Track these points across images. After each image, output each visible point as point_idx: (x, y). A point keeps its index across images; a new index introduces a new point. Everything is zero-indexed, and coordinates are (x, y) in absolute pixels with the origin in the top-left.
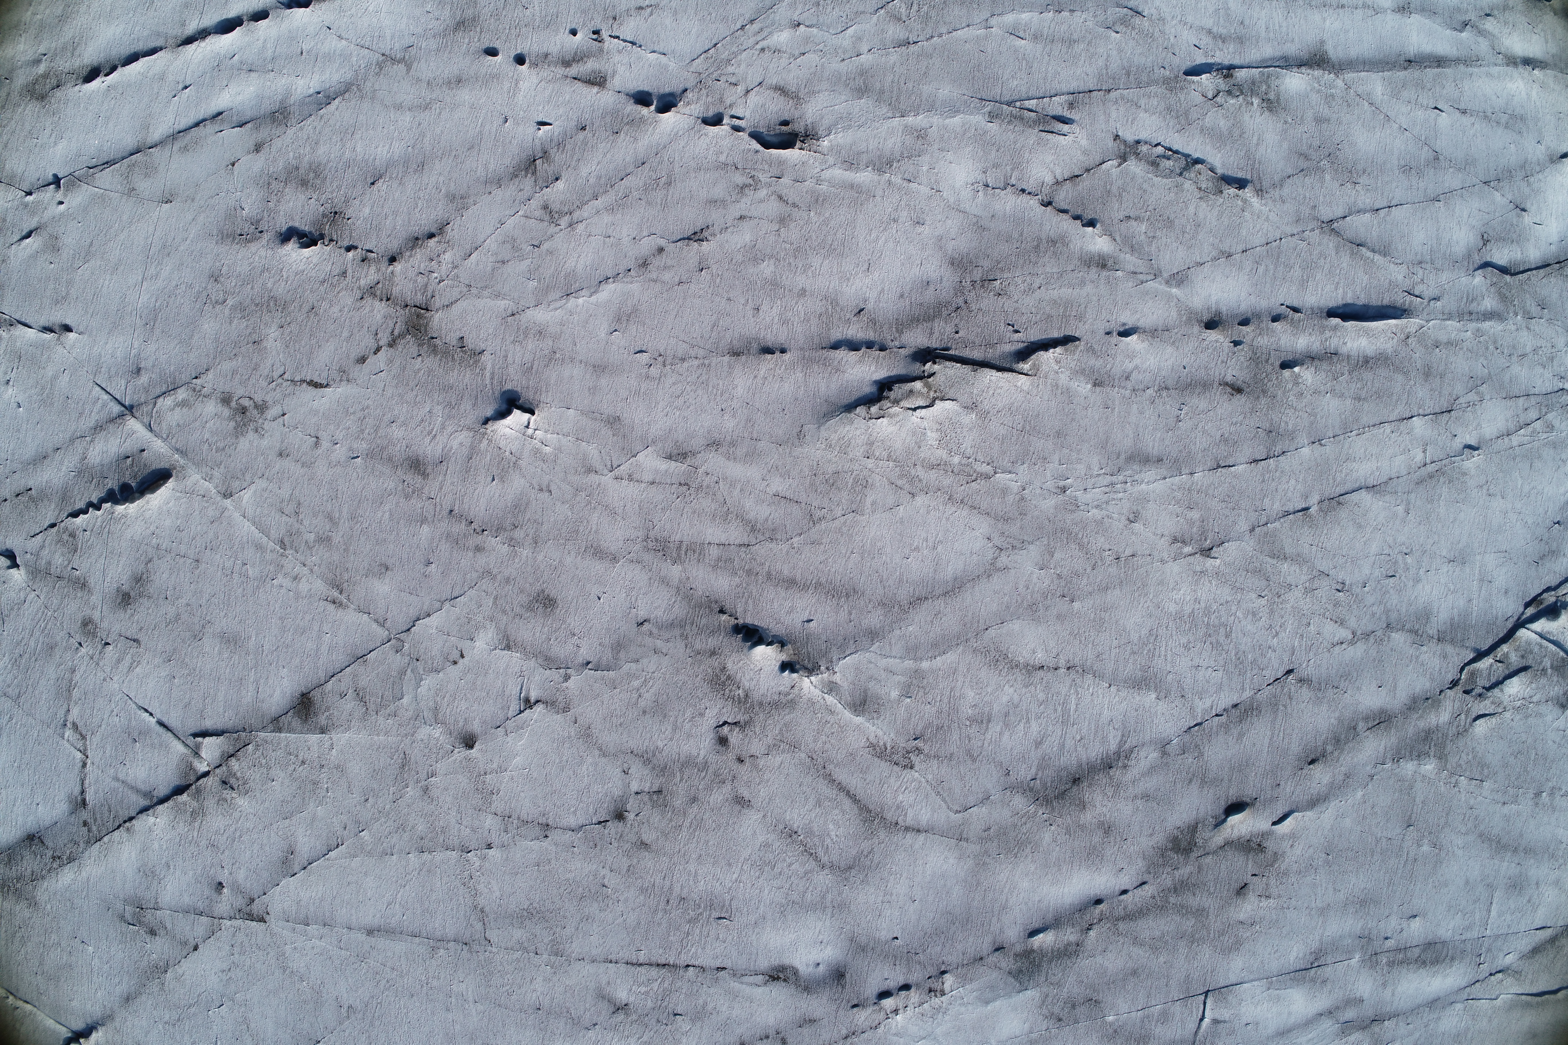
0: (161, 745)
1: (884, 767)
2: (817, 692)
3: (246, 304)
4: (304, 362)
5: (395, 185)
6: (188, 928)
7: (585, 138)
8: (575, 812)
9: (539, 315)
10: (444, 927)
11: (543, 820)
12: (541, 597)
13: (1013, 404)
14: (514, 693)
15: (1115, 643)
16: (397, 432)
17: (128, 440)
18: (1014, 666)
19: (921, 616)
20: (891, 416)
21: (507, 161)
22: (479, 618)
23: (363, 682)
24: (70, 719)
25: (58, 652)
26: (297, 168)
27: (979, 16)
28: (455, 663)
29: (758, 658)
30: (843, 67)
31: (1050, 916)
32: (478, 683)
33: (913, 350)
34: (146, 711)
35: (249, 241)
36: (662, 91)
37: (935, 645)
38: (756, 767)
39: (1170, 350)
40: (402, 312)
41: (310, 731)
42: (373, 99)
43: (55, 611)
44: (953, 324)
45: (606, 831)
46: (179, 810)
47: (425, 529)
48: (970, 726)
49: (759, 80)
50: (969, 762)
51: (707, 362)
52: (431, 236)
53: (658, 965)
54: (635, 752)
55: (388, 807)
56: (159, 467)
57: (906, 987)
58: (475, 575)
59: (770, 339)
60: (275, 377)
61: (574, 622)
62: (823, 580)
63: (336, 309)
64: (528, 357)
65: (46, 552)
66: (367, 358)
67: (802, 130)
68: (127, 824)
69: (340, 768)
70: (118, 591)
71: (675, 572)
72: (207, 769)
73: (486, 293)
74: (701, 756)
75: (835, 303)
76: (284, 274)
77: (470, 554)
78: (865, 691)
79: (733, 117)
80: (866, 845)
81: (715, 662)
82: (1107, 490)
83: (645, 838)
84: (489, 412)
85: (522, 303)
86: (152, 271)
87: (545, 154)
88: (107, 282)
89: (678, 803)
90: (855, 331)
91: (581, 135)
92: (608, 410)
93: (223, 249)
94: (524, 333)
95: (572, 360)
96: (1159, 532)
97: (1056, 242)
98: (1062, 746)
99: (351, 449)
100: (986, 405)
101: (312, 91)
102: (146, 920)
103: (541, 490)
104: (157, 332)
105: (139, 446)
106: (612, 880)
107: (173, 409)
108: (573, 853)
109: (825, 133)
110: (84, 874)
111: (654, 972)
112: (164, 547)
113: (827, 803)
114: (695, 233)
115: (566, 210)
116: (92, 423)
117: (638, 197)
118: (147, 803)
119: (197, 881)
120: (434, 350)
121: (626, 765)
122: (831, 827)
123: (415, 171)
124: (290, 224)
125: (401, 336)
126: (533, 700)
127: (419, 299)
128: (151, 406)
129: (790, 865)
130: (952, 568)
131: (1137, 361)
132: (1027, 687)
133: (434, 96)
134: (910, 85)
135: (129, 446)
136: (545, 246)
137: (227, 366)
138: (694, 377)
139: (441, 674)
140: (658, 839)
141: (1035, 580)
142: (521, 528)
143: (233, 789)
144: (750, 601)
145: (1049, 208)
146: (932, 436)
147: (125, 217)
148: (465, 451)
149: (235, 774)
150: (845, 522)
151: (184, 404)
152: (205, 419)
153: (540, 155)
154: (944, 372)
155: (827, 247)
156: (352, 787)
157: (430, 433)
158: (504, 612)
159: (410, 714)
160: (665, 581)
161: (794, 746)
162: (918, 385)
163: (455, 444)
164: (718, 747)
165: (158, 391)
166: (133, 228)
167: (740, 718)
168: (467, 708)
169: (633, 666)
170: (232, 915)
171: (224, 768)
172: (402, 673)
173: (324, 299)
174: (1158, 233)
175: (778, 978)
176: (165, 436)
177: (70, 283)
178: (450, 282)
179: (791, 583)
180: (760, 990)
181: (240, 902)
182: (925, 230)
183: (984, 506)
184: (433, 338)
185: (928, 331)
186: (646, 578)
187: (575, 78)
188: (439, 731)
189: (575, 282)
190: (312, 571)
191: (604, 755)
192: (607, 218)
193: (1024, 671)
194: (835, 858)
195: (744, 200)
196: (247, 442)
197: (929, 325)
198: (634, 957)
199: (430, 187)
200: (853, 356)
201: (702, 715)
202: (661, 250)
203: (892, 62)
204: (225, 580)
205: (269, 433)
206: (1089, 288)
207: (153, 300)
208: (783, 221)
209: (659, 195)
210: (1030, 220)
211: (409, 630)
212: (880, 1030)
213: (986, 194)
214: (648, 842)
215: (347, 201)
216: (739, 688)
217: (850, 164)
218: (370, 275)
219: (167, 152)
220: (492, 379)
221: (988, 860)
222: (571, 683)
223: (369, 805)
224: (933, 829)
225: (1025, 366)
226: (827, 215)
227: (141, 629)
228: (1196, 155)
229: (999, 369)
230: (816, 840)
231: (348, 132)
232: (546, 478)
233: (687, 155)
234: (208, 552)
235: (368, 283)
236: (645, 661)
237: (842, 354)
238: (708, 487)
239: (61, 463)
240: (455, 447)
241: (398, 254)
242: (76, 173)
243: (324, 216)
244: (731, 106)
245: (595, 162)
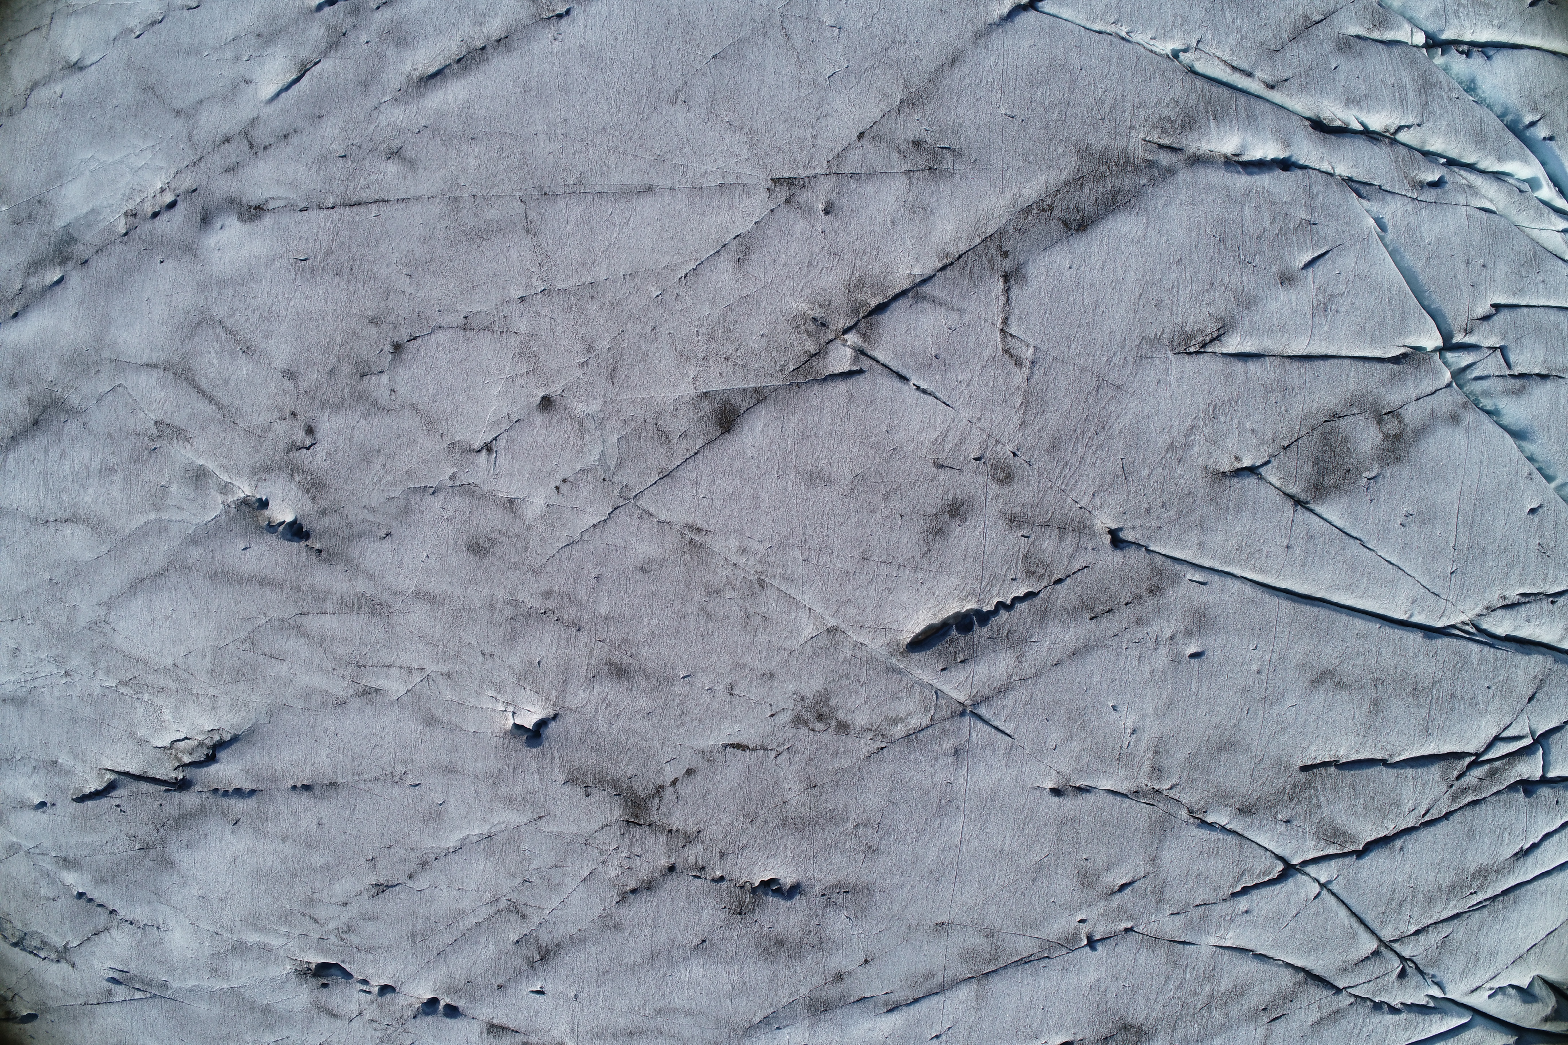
0: (903, 356)
1: (177, 422)
2: (237, 483)
3: (831, 824)
4: (754, 769)
5: (679, 939)
6: (870, 156)
7: (496, 978)
8: (438, 345)
9: (514, 817)
10: (568, 208)
11: (469, 333)
12: (482, 553)
13: (112, 746)
14: (502, 457)
15: (17, 546)
16: (643, 703)
17: (963, 679)
18: (86, 521)
19: (159, 560)
20: (202, 732)
21: (567, 959)
22: (542, 527)
23: (661, 451)
24: (1025, 371)
25: (1045, 442)
26: (790, 957)
28: (564, 481)
29: (287, 510)
30: (287, 1032)
31: (48, 298)
32: (539, 463)
33: (192, 790)
34: (924, 391)
35: (836, 886)
36: (435, 1018)
37: (146, 534)
38: (281, 410)
39: (10, 792)
40: (654, 819)
41: (721, 393)
42: (718, 1021)
43: (1051, 488)
44: (165, 812)
45: (409, 331)
46: (881, 287)
47: (604, 611)
48: (114, 465)
49: (352, 1023)
50: (113, 432)
51: (356, 777)
52: (634, 891)
53: (360, 204)
54: (385, 411)
55: (630, 325)
56: (923, 654)
57: (155, 215)
58: (550, 569)
59: (306, 799)
60: (786, 753)
61: (449, 531)
62: (237, 586)
63: (725, 821)
64: (519, 779)
65: (1066, 551)
66: (685, 774)
67: (309, 979)
68: (948, 261)
69: (684, 358)
70: (965, 518)
71: (362, 586)
72: (846, 336)
73: (569, 839)
74: (326, 415)
75: (257, 830)
76: (789, 854)
77: (555, 589)
78: (197, 489)
79: (369, 993)
80: (187, 347)
81: (321, 504)
82: (36, 675)
83: (374, 329)
84: (552, 725)
85: (533, 829)
86: (950, 856)
87: (532, 964)
88: (1007, 842)
89: (346, 367)
90: (238, 806)
91: (501, 981)
92: (438, 732)
93: (866, 878)
94: (525, 801)
95: (477, 777)
97: (101, 881)
98: (46, 454)
99: (692, 685)
100: (131, 743)
101: (786, 1030)
102: (925, 156)
103: (491, 655)
104: (935, 794)
105: (947, 674)
106: (403, 283)
107: (907, 715)
108: (440, 304)
109: (291, 976)
110: (1008, 196)
111: (364, 196)
112: (907, 571)
113: (220, 382)
114: (383, 891)
115: (503, 914)
116: (1011, 695)
117: (439, 925)
118: (923, 289)
119: (856, 211)
120: (615, 784)
121: (394, 398)
122: (215, 361)
123: (660, 952)
124: (790, 903)
125: (651, 796)
126: (484, 452)
127: (637, 832)
128: (937, 717)
129: (247, 319)
130: (138, 603)
131: (30, 782)
132: (75, 503)
133: (653, 1022)
134: (231, 1014)
135: (962, 673)
136: (518, 881)
137: (845, 761)
138: (364, 765)
139: (578, 468)
140: (362, 329)
141: (78, 596)
142: (507, 618)
143: (814, 319)
144: (295, 563)
145: (111, 908)
146: (168, 716)
147: (993, 908)
148: (571, 688)
149: (809, 336)
150: (225, 638)
151: (895, 721)
152: (867, 707)
153: (537, 964)
154: (166, 771)
155: (271, 879)
156: (670, 341)
157: (609, 704)
158: (517, 536)
159: (610, 424)
160: (370, 576)
161: (249, 432)
162: (187, 759)
163: (581, 695)
164: (313, 424)
165: (929, 733)
166: (981, 899)
167: (295, 454)
168: (549, 436)
169: (392, 494)
170: (813, 181)
171: (823, 341)
172: (620, 465)
173: (741, 830)
174: (32, 886)
175: (255, 209)
176: (916, 686)
177: (1059, 840)
178: (607, 848)
179: (263, 582)
180: (271, 194)
181: (803, 197)
182: (197, 892)
183: (121, 658)
184: (619, 795)
185: (182, 806)
186: (386, 579)
187: (517, 1032)
188: (578, 410)
189: (484, 848)
190: (726, 560)
191: (413, 405)
192: (464, 905)
193: (79, 517)
194: (212, 332)
195: (346, 920)
196: (813, 686)
197: (182, 812)
198: (381, 209)
199: (642, 937)
200: (238, 784)
201: (329, 454)
202: (411, 877)
203: (249, 1035)
204: (829, 543)
205: (787, 696)
206: (72, 842)
207: (943, 827)
208: (311, 901)
209: (420, 925)
210: (122, 899)
211: (615, 509)
212: (174, 170)
213: (157, 921)
214: (371, 325)
215: (730, 924)
216: (299, 482)
217: (265, 949)
218: (693, 854)
219: (950, 974)
220: (552, 758)
221: (94, 344)
222: (449, 472)
223: (651, 324)
224: (137, 368)
225: (109, 776)
226: (276, 906)
227: (933, 479)
228: (17, 949)
229: (127, 774)
230: (227, 347)
231: (739, 990)
232: (488, 666)
233: (402, 961)
234: (851, 569)
235: (694, 848)
236: (382, 500)
237: (247, 786)
238: (341, 665)
239: (1050, 651)
240: (581, 691)
241: (666, 874)
242: (1064, 951)
243: (753, 911)
244: (372, 1002)
245: (483, 957)
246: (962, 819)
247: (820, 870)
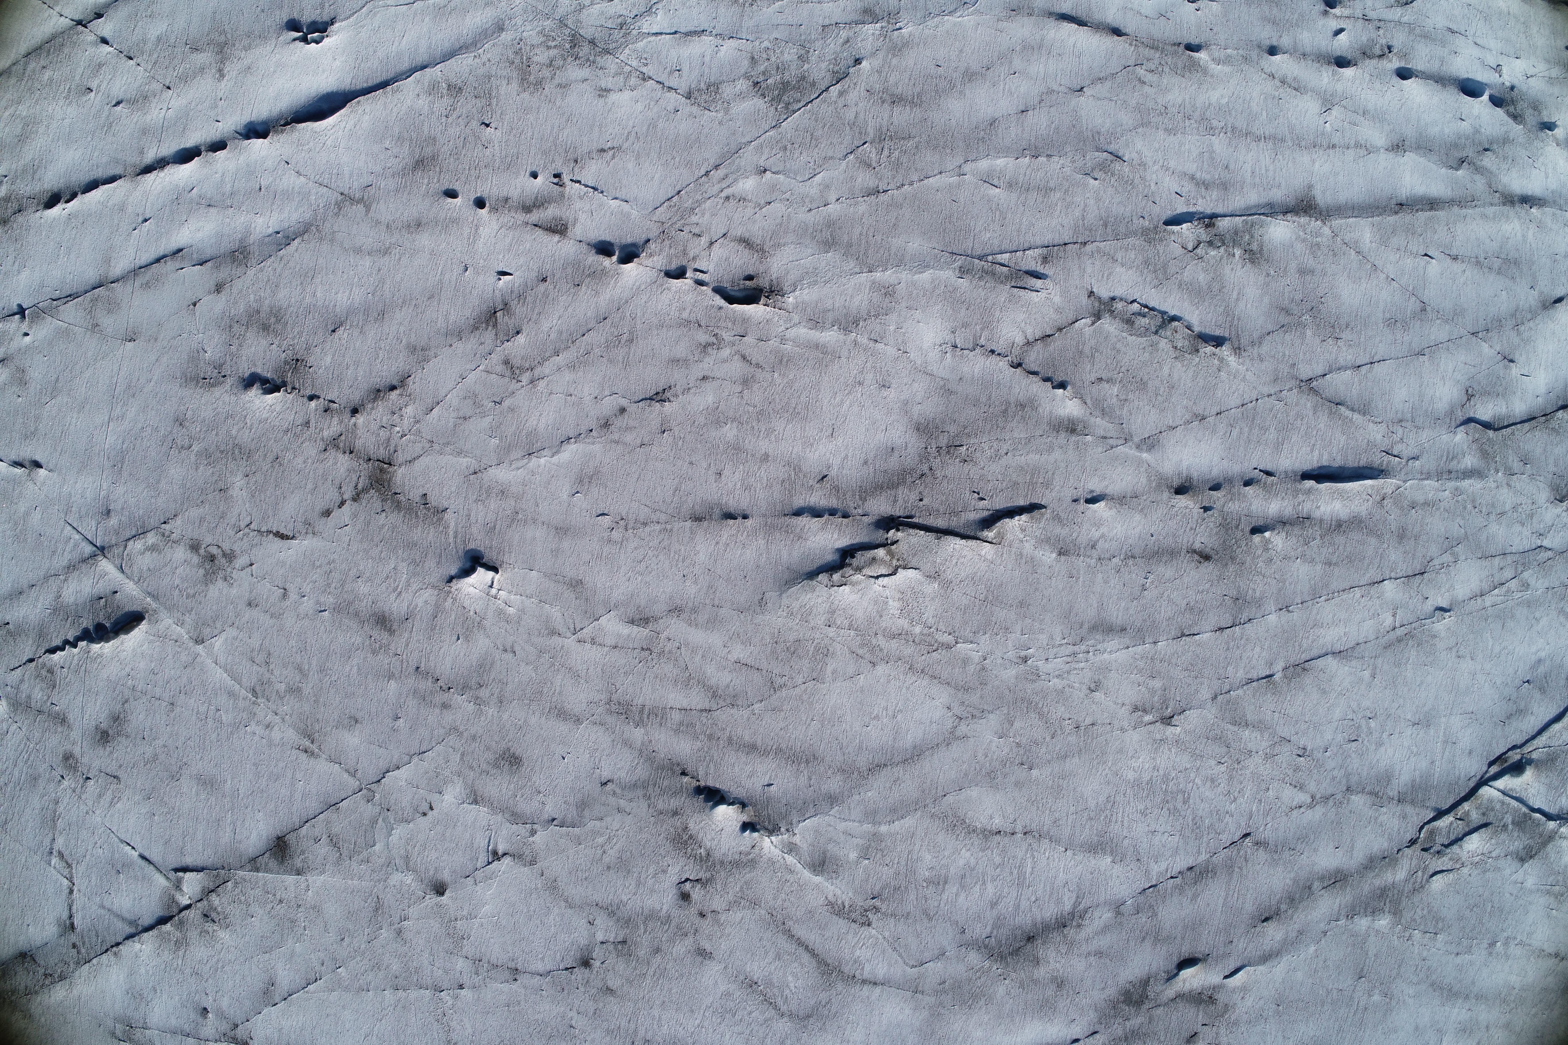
0: (144, 878)
1: (842, 924)
2: (777, 852)
3: (211, 450)
4: (270, 513)
5: (356, 333)
7: (546, 289)
8: (542, 959)
9: (501, 474)
11: (512, 965)
12: (507, 755)
13: (976, 573)
14: (482, 845)
15: (1072, 809)
16: (363, 588)
17: (101, 581)
18: (971, 831)
19: (880, 782)
20: (853, 584)
21: (468, 313)
22: (447, 773)
23: (336, 829)
24: (56, 847)
25: (41, 783)
26: (258, 312)
27: (951, 163)
28: (425, 814)
29: (720, 818)
30: (810, 218)
32: (448, 834)
33: (876, 518)
34: (129, 844)
35: (213, 385)
36: (624, 242)
37: (893, 810)
38: (717, 922)
39: (1138, 517)
40: (365, 466)
41: (286, 872)
42: (332, 241)
43: (37, 744)
44: (917, 492)
45: (573, 977)
46: (164, 939)
47: (393, 684)
48: (927, 887)
49: (723, 231)
50: (925, 921)
51: (669, 527)
52: (393, 388)
54: (600, 905)
55: (363, 946)
56: (132, 609)
58: (442, 731)
59: (732, 504)
60: (242, 527)
61: (539, 780)
62: (783, 746)
63: (300, 460)
64: (491, 517)
65: (26, 687)
66: (332, 512)
67: (767, 286)
68: (115, 949)
69: (317, 909)
70: (97, 728)
71: (637, 734)
72: (188, 902)
73: (447, 449)
74: (664, 911)
75: (797, 469)
76: (248, 421)
77: (437, 711)
78: (824, 853)
79: (696, 270)
80: (823, 996)
81: (678, 822)
82: (1069, 659)
83: (610, 983)
84: (453, 571)
85: (484, 461)
86: (118, 411)
87: (506, 306)
88: (74, 420)
89: (642, 953)
90: (818, 498)
91: (542, 287)
92: (570, 573)
93: (187, 392)
94: (486, 492)
95: (534, 521)
96: (1120, 701)
97: (1025, 406)
98: (1017, 907)
99: (318, 603)
100: (949, 575)
101: (270, 231)
102: (135, 1037)
103: (505, 650)
104: (125, 474)
105: (112, 588)
107: (144, 553)
108: (541, 995)
109: (789, 289)
110: (75, 992)
112: (140, 688)
113: (786, 957)
114: (657, 394)
115: (527, 366)
116: (65, 563)
117: (599, 354)
118: (132, 930)
119: (183, 1006)
120: (398, 506)
121: (591, 917)
122: (790, 978)
123: (376, 320)
124: (253, 370)
125: (365, 490)
126: (500, 853)
127: (382, 453)
128: (122, 549)
129: (750, 1013)
130: (912, 736)
131: (1104, 530)
132: (984, 851)
133: (393, 240)
134: (878, 238)
135: (101, 587)
136: (507, 403)
137: (194, 513)
138: (656, 542)
139: (411, 825)
140: (623, 985)
141: (994, 748)
142: (486, 687)
143: (214, 921)
144: (712, 765)
145: (1019, 370)
146: (894, 606)
147: (90, 354)
148: (430, 609)
149: (216, 909)
150: (806, 690)
151: (153, 548)
152: (174, 565)
153: (501, 307)
154: (907, 539)
155: (791, 410)
156: (328, 927)
157: (395, 590)
158: (471, 768)
159: (382, 861)
160: (627, 744)
161: (755, 903)
162: (881, 552)
163: (420, 602)
164: (681, 902)
165: (128, 534)
166: (98, 365)
167: (702, 875)
168: (437, 858)
169: (597, 823)
170: (219, 1037)
171: (205, 902)
172: (374, 822)
173: (288, 450)
174: (1130, 397)
176: (136, 579)
177: (38, 418)
178: (412, 437)
179: (752, 748)
181: (224, 1027)
182: (891, 394)
183: (945, 675)
184: (396, 494)
185: (892, 498)
186: (610, 740)
187: (536, 225)
188: (411, 878)
189: (537, 442)
190: (283, 719)
191: (571, 907)
192: (568, 376)
193: (981, 836)
194: (794, 1007)
195: (707, 359)
196: (217, 590)
197: (893, 492)
199: (390, 337)
200: (816, 523)
201: (664, 872)
202: (623, 410)
203: (860, 212)
204: (199, 724)
205: (238, 583)
206: (1057, 454)
207: (120, 441)
208: (746, 382)
209: (620, 353)
210: (999, 383)
211: (379, 781)
213: (954, 356)
214: (614, 988)
215: (308, 349)
216: (701, 847)
217: (815, 323)
218: (332, 427)
219: (129, 287)
220: (455, 537)
221: (942, 1011)
222: (537, 838)
223: (345, 944)
224: (889, 982)
225: (990, 534)
226: (791, 377)
227: (120, 766)
228: (1173, 313)
229: (964, 537)
230: (775, 990)
231: (308, 276)
232: (510, 639)
233: (649, 311)
234: (182, 696)
235: (331, 434)
236: (609, 819)
237: (805, 521)
238: (670, 652)
239: (37, 600)
240: (420, 605)
241: (360, 406)
242: (40, 305)
243: (286, 363)
244: (694, 259)
245: (556, 316)
246: (107, 447)
247: (224, 403)
